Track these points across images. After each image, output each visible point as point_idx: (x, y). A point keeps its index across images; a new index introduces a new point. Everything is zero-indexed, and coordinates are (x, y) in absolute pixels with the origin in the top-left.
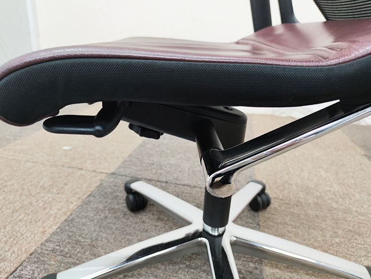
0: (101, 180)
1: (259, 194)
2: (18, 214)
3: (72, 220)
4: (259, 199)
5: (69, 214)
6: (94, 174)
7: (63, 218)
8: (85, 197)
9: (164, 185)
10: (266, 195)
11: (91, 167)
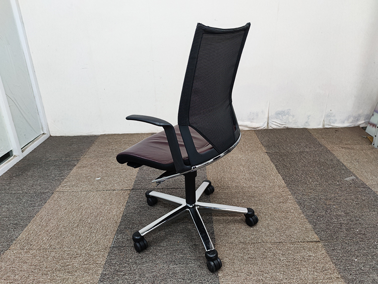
0: (129, 194)
1: (208, 187)
2: (99, 217)
3: (125, 215)
4: (209, 189)
5: (122, 213)
6: (123, 191)
7: (121, 215)
8: (125, 204)
9: (161, 190)
10: (212, 186)
11: (119, 188)
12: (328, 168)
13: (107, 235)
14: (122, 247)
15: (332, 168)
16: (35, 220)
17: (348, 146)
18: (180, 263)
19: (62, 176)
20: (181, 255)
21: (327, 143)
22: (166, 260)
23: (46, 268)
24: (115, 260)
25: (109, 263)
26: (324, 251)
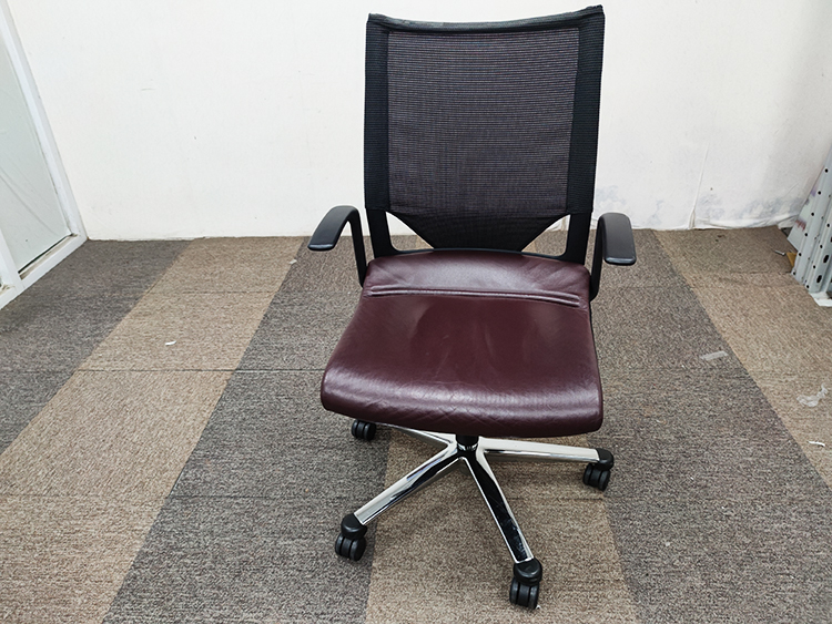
0: (227, 381)
2: (156, 431)
3: (212, 427)
5: (205, 422)
6: (216, 374)
7: (203, 427)
8: (216, 402)
11: (209, 365)
12: (674, 330)
13: (166, 470)
14: (191, 497)
15: (681, 329)
16: (27, 433)
17: (737, 277)
18: (300, 537)
19: (97, 335)
20: (307, 520)
21: (691, 266)
22: (275, 528)
23: (34, 535)
24: (171, 526)
25: (158, 530)
26: (605, 522)
